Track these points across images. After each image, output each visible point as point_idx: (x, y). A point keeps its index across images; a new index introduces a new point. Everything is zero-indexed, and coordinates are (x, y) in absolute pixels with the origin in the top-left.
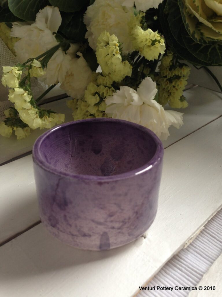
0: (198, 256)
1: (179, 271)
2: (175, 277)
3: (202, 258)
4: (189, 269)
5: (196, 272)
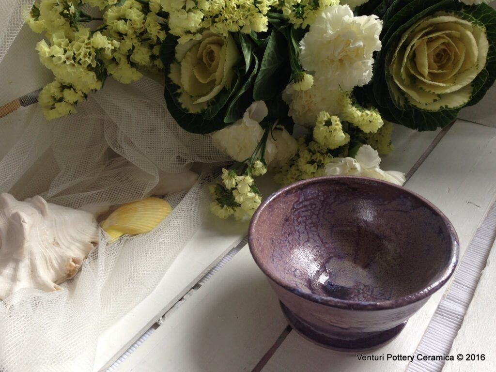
0: (452, 302)
1: (440, 316)
2: (439, 321)
3: (455, 303)
4: (448, 313)
5: (455, 314)
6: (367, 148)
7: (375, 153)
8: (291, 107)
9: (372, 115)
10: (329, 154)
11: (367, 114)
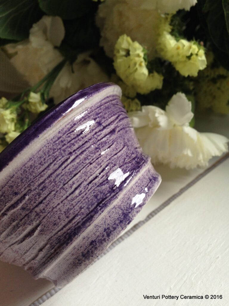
6: (180, 97)
7: (188, 105)
8: (102, 34)
9: (190, 47)
10: (137, 101)
11: (184, 46)
